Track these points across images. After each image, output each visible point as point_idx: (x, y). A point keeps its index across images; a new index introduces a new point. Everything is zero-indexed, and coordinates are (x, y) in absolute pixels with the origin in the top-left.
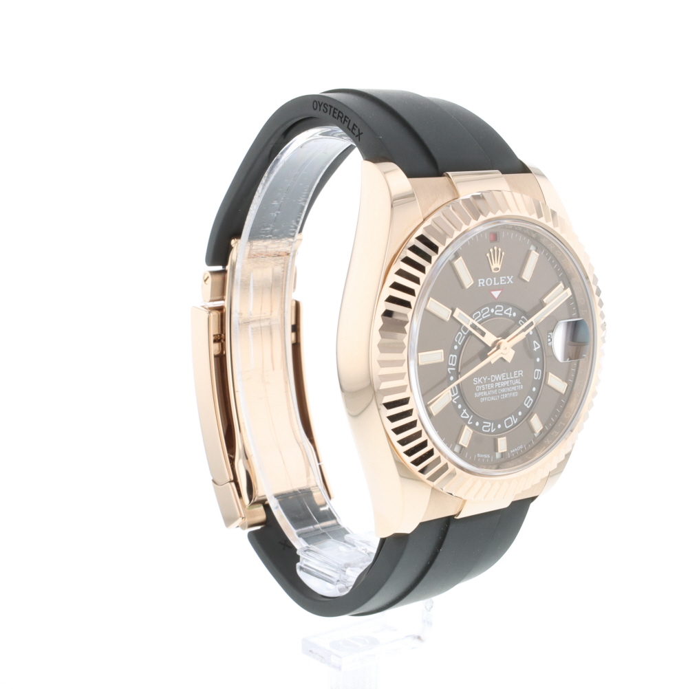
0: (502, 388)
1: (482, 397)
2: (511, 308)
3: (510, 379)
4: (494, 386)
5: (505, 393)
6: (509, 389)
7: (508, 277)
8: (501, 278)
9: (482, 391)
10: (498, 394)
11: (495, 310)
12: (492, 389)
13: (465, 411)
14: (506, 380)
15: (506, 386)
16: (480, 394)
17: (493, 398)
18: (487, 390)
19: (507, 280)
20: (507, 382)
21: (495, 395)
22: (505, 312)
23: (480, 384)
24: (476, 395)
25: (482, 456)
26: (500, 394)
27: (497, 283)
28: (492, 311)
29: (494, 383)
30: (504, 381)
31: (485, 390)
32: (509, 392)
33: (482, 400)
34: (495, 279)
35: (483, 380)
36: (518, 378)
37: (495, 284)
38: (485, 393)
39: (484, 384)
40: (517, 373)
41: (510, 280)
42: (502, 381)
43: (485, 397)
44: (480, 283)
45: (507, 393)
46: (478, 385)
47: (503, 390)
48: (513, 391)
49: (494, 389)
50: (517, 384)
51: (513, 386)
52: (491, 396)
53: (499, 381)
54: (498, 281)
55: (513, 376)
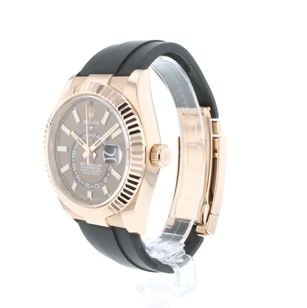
0: (92, 170)
1: (84, 171)
2: (99, 136)
3: (96, 167)
4: (89, 168)
5: (93, 172)
6: (95, 171)
7: (97, 121)
8: (94, 121)
9: (83, 169)
10: (90, 172)
11: (92, 135)
12: (88, 169)
13: (78, 175)
14: (94, 167)
15: (94, 170)
16: (83, 170)
17: (88, 173)
18: (86, 169)
19: (96, 123)
20: (95, 168)
21: (89, 172)
22: (97, 137)
23: (83, 166)
24: (81, 170)
25: (82, 196)
26: (91, 172)
27: (92, 123)
28: (91, 135)
29: (89, 167)
30: (93, 167)
31: (85, 169)
32: (96, 173)
33: (84, 173)
34: (91, 121)
35: (84, 164)
36: (99, 168)
37: (91, 123)
38: (85, 170)
39: (84, 166)
40: (99, 165)
41: (98, 123)
42: (92, 167)
43: (85, 171)
44: (84, 122)
45: (94, 173)
46: (82, 165)
47: (93, 171)
48: (97, 173)
49: (89, 169)
50: (99, 170)
51: (97, 170)
52: (87, 172)
53: (91, 166)
54: (93, 122)
55: (97, 166)
